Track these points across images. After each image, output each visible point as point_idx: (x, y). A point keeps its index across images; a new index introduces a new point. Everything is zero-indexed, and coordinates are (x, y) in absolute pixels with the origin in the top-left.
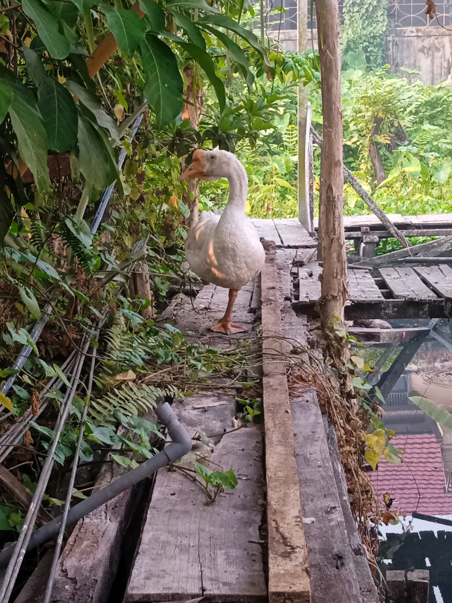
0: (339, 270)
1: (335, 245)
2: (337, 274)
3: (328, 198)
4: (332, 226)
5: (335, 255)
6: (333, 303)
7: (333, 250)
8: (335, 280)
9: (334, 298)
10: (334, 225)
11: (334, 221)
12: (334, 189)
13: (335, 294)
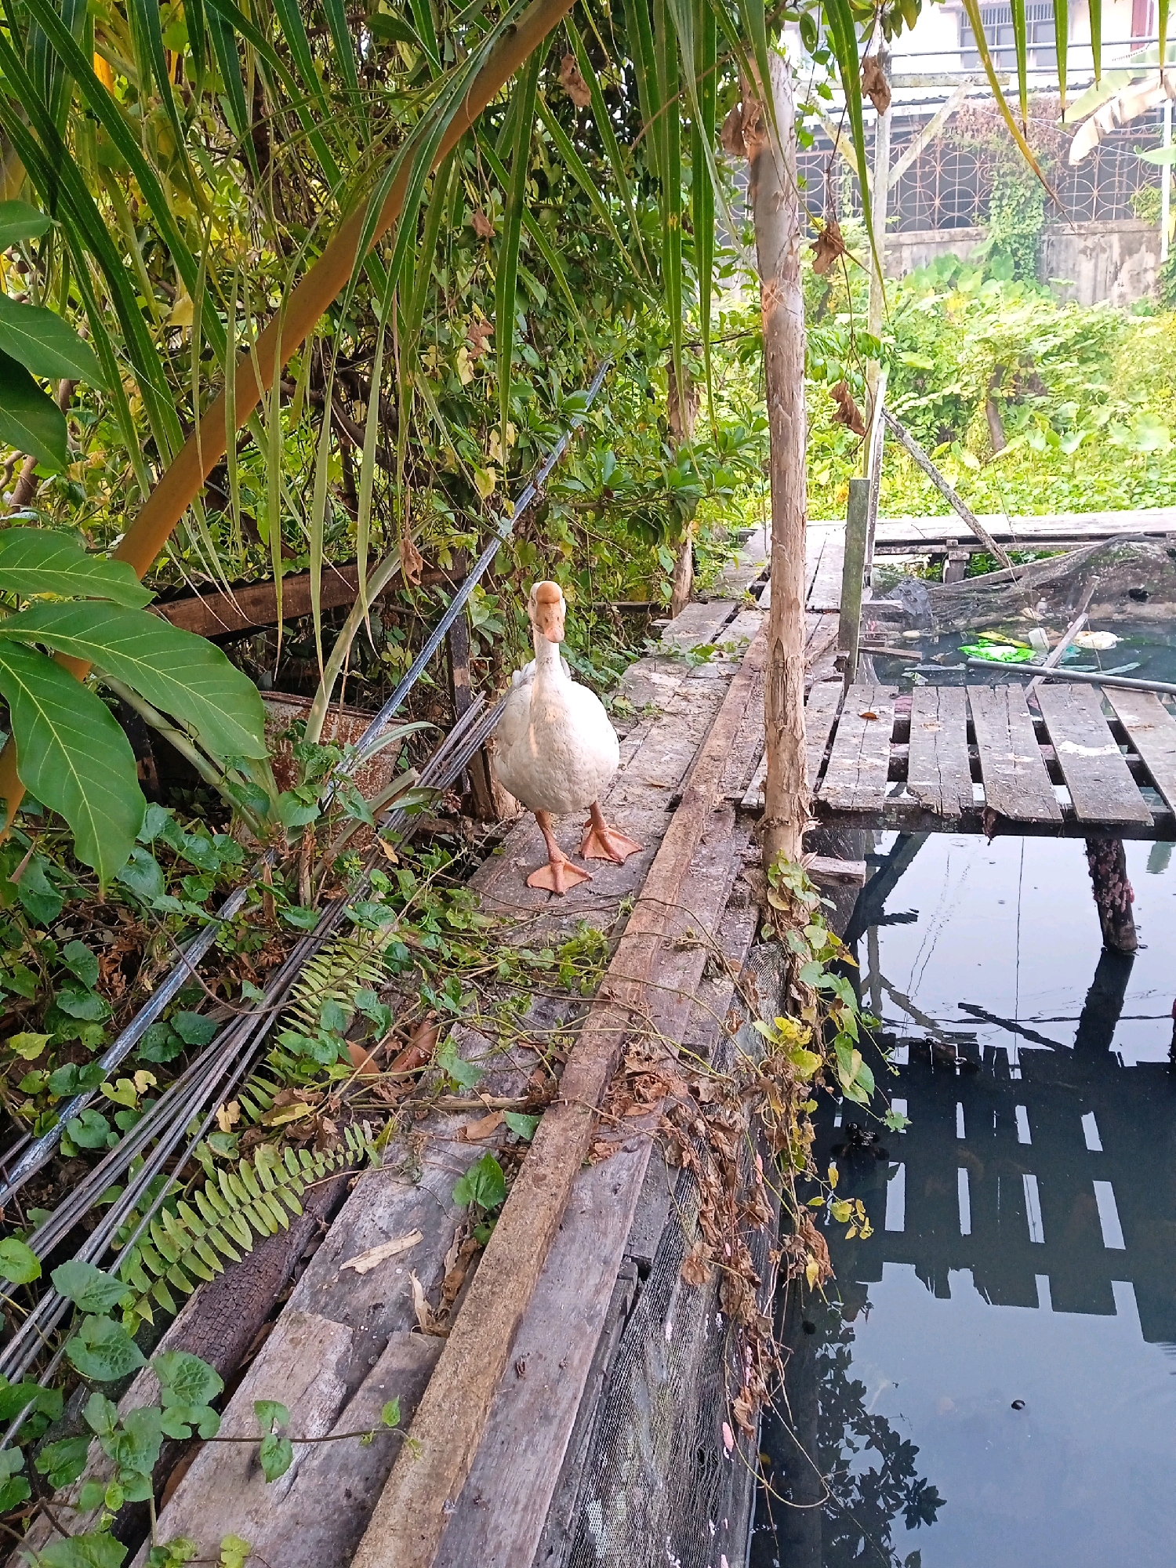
0: (792, 781)
1: (786, 739)
2: (788, 786)
3: (775, 661)
4: (781, 709)
5: (785, 756)
6: (781, 831)
7: (782, 747)
8: (785, 795)
9: (782, 823)
10: (785, 707)
11: (785, 700)
12: (785, 648)
13: (785, 819)
